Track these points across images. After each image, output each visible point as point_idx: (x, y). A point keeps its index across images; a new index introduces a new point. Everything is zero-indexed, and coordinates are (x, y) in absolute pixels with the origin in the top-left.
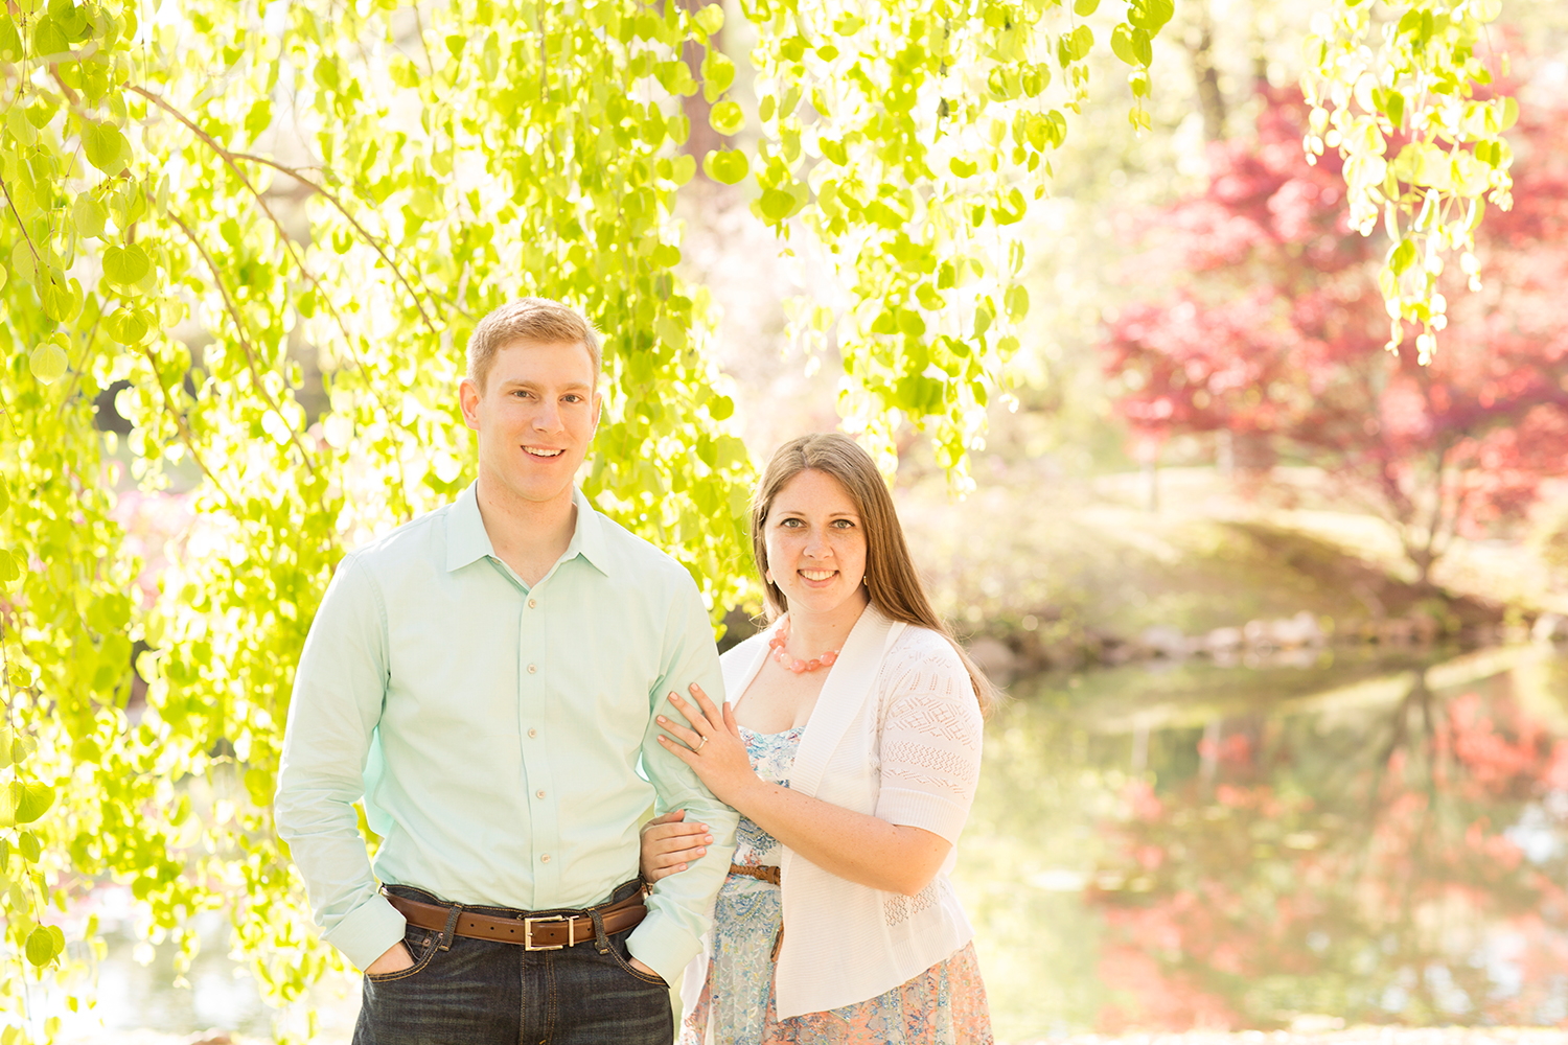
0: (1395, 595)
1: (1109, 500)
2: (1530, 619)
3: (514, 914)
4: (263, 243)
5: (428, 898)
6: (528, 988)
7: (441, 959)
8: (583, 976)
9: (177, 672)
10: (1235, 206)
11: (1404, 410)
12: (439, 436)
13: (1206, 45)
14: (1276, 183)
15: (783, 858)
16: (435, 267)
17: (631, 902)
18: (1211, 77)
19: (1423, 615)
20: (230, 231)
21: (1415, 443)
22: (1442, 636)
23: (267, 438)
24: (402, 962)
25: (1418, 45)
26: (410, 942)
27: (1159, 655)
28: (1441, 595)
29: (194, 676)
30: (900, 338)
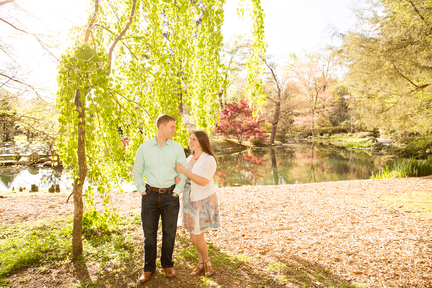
0: (238, 145)
1: (214, 138)
2: (249, 147)
3: (159, 189)
4: (135, 112)
5: (149, 186)
6: (159, 198)
7: (149, 193)
8: (166, 196)
9: (128, 156)
10: (224, 114)
11: (238, 130)
12: (154, 132)
13: (221, 101)
14: (228, 112)
15: (191, 182)
16: (153, 114)
17: (174, 187)
18: (222, 103)
19: (240, 147)
20: (132, 111)
21: (240, 133)
22: (242, 149)
23: (136, 132)
24: (145, 193)
25: (257, 88)
26: (146, 191)
27: (219, 151)
28: (242, 145)
29: (130, 157)
30: (202, 119)
